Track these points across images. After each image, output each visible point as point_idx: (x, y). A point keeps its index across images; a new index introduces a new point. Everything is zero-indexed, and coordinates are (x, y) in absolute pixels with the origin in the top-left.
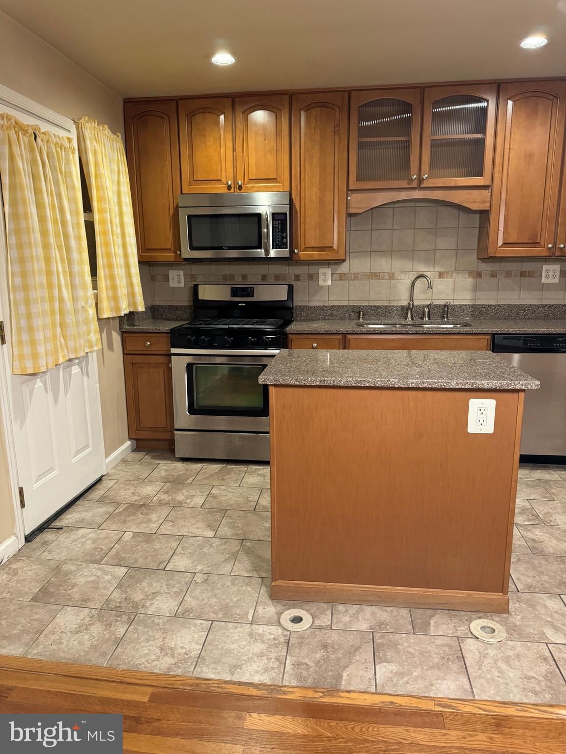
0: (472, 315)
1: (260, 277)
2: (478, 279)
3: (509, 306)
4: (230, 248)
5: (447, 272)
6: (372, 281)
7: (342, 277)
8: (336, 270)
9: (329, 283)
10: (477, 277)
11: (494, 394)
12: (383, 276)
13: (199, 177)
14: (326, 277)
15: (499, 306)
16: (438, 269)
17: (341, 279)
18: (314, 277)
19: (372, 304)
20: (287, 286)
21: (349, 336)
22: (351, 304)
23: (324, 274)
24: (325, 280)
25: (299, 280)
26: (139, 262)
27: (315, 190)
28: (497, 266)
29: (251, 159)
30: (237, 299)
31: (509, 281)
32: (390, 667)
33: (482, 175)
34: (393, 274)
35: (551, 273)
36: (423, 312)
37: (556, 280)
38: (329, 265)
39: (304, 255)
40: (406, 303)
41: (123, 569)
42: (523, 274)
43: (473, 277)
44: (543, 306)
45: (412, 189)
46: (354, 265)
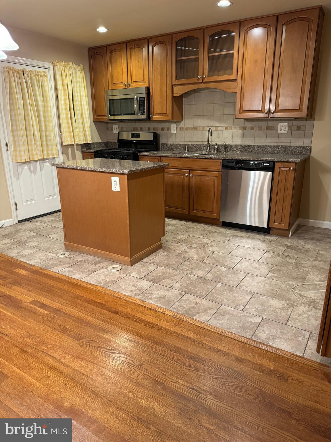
0: (240, 151)
1: (147, 129)
3: (260, 146)
5: (229, 127)
6: (194, 131)
7: (181, 129)
8: (179, 126)
9: (175, 132)
10: (244, 130)
11: (121, 175)
12: (200, 128)
13: (115, 82)
14: (174, 129)
15: (254, 146)
16: (225, 125)
17: (181, 130)
18: (170, 129)
19: (194, 143)
20: (153, 133)
21: (162, 158)
22: (185, 143)
23: (173, 127)
25: (163, 130)
26: (94, 121)
27: (159, 85)
28: (254, 123)
29: (134, 73)
30: (133, 139)
31: (260, 132)
32: (70, 269)
33: (232, 74)
34: (204, 128)
35: (283, 128)
36: (215, 148)
37: (286, 132)
38: (175, 122)
39: (155, 118)
40: (206, 143)
41: (35, 234)
42: (268, 128)
43: (242, 130)
44: (278, 146)
45: (200, 83)
46: (186, 123)
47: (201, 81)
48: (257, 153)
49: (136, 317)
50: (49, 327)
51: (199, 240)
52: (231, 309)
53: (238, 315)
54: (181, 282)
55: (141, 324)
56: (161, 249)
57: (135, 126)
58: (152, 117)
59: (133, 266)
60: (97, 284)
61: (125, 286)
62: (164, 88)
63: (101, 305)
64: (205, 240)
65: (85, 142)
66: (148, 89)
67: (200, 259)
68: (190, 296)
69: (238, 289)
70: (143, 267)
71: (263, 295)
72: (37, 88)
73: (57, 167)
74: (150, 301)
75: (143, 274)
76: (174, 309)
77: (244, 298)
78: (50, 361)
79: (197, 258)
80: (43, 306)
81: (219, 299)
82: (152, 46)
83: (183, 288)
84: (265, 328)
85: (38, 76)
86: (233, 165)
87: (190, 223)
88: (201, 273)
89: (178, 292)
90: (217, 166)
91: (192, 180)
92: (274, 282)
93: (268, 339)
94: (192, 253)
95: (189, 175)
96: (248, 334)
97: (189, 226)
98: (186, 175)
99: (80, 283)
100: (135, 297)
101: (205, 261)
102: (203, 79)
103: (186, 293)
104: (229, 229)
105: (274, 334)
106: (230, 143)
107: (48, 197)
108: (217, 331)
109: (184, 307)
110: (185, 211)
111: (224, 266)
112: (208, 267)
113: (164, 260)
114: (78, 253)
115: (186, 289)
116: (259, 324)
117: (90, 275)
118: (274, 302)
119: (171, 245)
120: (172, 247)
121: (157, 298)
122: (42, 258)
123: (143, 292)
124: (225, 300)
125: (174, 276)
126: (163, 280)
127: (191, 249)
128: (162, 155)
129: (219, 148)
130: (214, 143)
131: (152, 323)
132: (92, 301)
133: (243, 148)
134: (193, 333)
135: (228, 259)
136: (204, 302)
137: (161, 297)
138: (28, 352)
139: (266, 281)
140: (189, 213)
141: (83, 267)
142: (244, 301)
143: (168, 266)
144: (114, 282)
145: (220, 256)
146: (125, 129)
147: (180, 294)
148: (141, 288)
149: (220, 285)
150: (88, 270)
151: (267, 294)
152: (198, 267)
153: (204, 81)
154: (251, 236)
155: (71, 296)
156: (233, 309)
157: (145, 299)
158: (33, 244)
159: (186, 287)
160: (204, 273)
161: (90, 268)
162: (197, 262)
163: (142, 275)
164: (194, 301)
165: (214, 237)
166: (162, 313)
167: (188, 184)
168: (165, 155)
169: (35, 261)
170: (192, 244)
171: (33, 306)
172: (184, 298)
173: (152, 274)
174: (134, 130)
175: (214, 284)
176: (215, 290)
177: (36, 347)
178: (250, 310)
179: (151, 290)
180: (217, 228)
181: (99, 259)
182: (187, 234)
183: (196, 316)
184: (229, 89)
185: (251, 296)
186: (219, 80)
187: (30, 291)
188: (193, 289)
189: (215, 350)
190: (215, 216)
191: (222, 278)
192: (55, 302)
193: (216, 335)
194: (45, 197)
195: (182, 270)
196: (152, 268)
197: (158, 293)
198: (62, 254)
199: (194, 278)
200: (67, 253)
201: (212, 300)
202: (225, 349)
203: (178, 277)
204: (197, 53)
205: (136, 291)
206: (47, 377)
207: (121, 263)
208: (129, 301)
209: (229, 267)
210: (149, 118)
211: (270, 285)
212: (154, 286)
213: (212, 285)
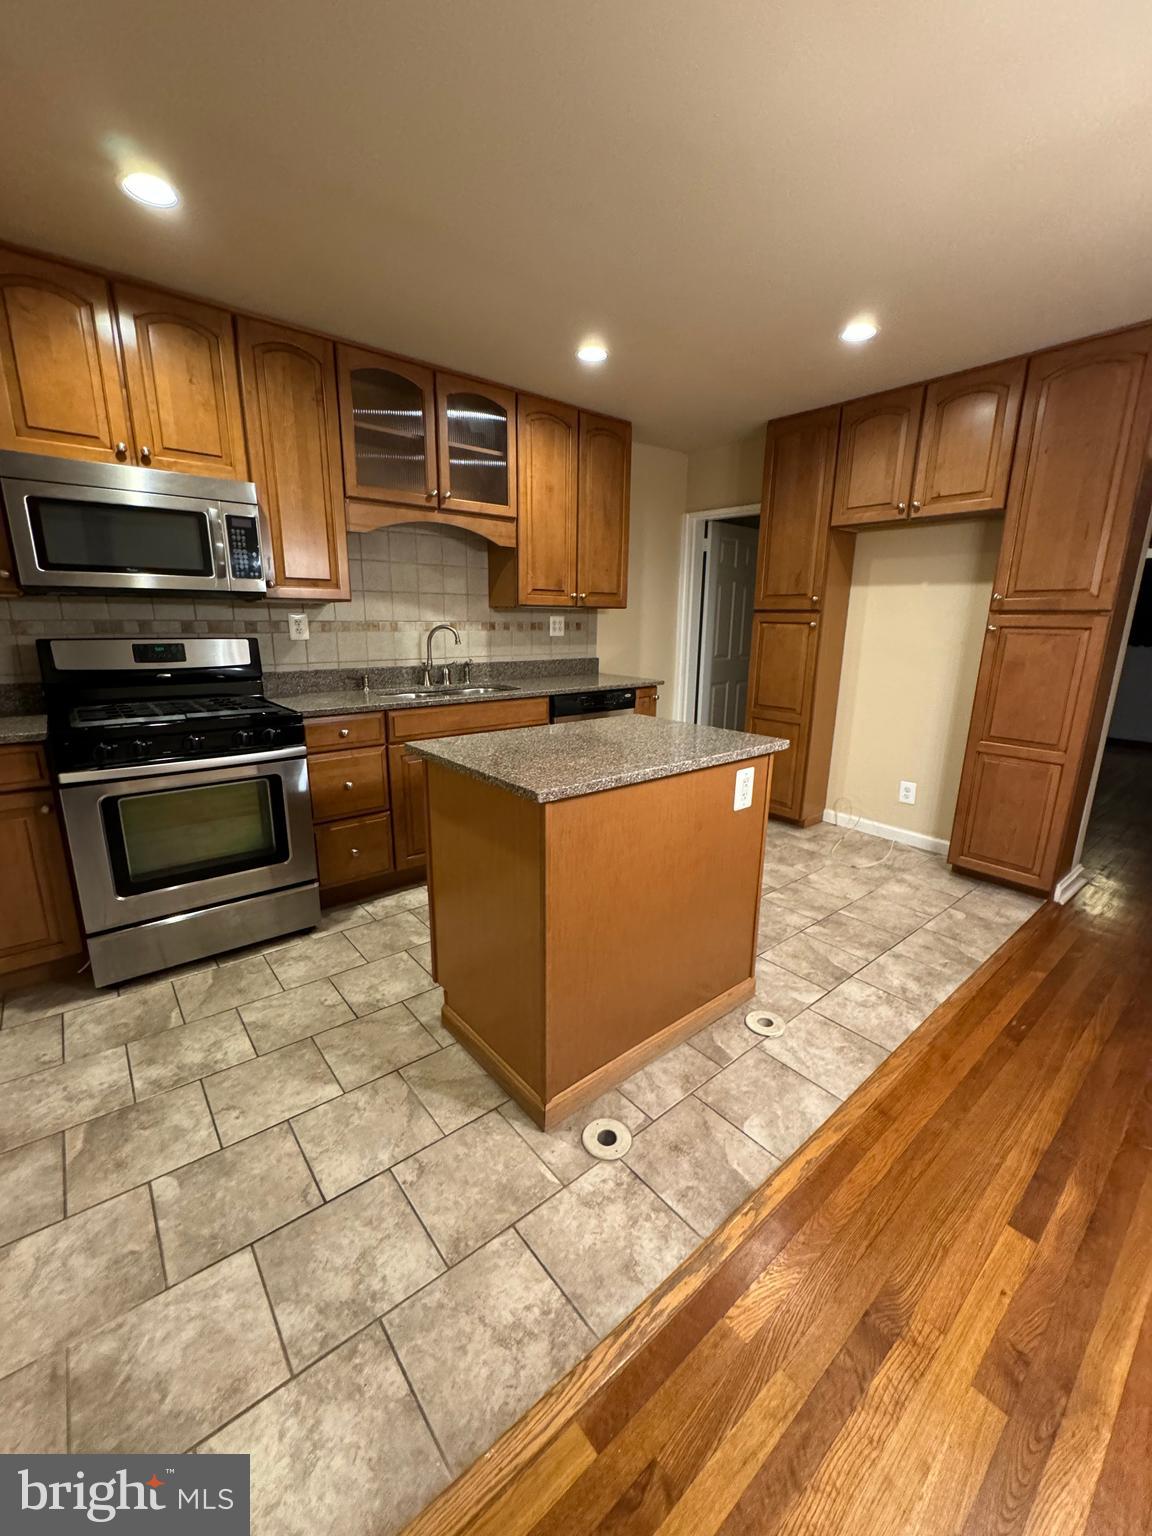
0: (490, 676)
2: (492, 631)
3: (525, 662)
4: (142, 569)
6: (369, 633)
7: (325, 626)
8: (316, 617)
9: (306, 635)
10: (490, 629)
12: (384, 627)
13: (44, 422)
14: (300, 627)
15: (515, 663)
16: (448, 618)
17: (323, 630)
18: (282, 627)
19: (372, 665)
20: (247, 642)
21: (392, 714)
22: (343, 666)
23: (297, 622)
24: (299, 631)
25: (254, 631)
29: (163, 411)
31: (521, 635)
33: (507, 504)
34: (396, 624)
35: (557, 626)
36: (443, 674)
37: (562, 633)
42: (533, 626)
43: (486, 629)
44: (554, 662)
45: (432, 509)
47: (436, 503)
62: (317, 501)
133: (495, 671)
153: (443, 506)
184: (500, 536)
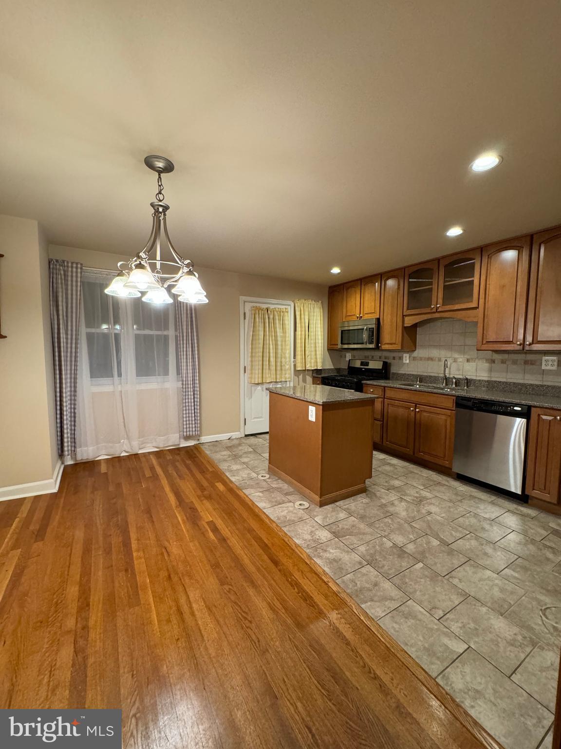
0: (487, 387)
1: (378, 357)
2: (493, 365)
3: (514, 383)
4: (354, 344)
5: (472, 359)
6: (429, 362)
7: (414, 359)
8: (411, 355)
9: (408, 361)
10: (492, 363)
11: (317, 406)
12: (435, 359)
13: (349, 314)
14: (406, 358)
15: (506, 383)
16: (467, 357)
17: (414, 360)
18: (401, 358)
20: (382, 362)
21: (386, 388)
22: (419, 374)
23: (406, 357)
24: (406, 360)
25: (395, 359)
26: (328, 349)
27: (389, 316)
28: (506, 356)
29: (366, 305)
30: (362, 367)
31: (515, 367)
32: (261, 494)
33: (472, 302)
34: (440, 358)
35: (550, 363)
36: (453, 382)
37: (554, 368)
38: (408, 352)
39: (384, 347)
40: (442, 375)
41: (252, 450)
42: (526, 362)
43: (489, 363)
44: (542, 386)
45: (434, 313)
46: (419, 353)
47: (434, 310)
48: (511, 392)
49: (293, 577)
50: (207, 556)
51: (417, 492)
52: (422, 610)
53: (429, 626)
54: (368, 546)
55: (294, 589)
56: (364, 494)
57: (366, 355)
58: (381, 346)
59: (322, 508)
60: (275, 520)
61: (301, 531)
62: (395, 319)
63: (265, 547)
64: (426, 494)
65: (315, 368)
66: (378, 320)
67: (408, 519)
68: (372, 570)
69: (445, 582)
70: (333, 511)
71: (483, 604)
72: (277, 321)
73: (270, 392)
74: (318, 561)
75: (329, 521)
76: (343, 582)
77: (450, 598)
78: (183, 601)
79: (404, 516)
80: (215, 530)
81: (410, 588)
82: (385, 281)
83: (368, 556)
84: (467, 669)
85: (280, 312)
86: (470, 404)
87: (415, 466)
88: (399, 540)
89: (358, 558)
90: (450, 404)
91: (418, 415)
92: (510, 587)
93: (465, 693)
94: (401, 509)
95: (416, 410)
96: (433, 667)
97: (412, 470)
98: (412, 409)
99: (260, 514)
100: (305, 550)
101: (413, 524)
102: (437, 308)
103: (368, 564)
104: (466, 484)
105: (479, 688)
106: (474, 378)
107: (255, 418)
108: (386, 640)
109: (356, 584)
110: (408, 451)
111: (437, 537)
112: (415, 533)
113: (361, 509)
114: (277, 478)
115: (371, 557)
116: (459, 656)
117: (274, 507)
118: (499, 624)
119: (379, 491)
120: (378, 494)
121: (329, 559)
122: (244, 476)
123: (318, 545)
124: (418, 593)
125: (364, 534)
126: (348, 537)
127: (401, 501)
128: (386, 385)
129: (459, 382)
130: (451, 376)
131: (307, 593)
132: (261, 539)
133: (491, 385)
134: (351, 630)
135: (449, 528)
136: (386, 585)
137: (334, 560)
138: (172, 581)
139: (497, 581)
140: (414, 454)
141: (273, 495)
142: (448, 605)
143: (362, 518)
144: (292, 523)
145: (437, 521)
146: (357, 357)
147: (360, 563)
148: (318, 539)
149: (421, 565)
150: (276, 499)
151: (492, 604)
152: (400, 529)
153: (438, 310)
154: (495, 501)
155: (244, 527)
156: (425, 613)
157: (314, 555)
158: (246, 460)
159: (372, 555)
160: (405, 541)
161: (278, 498)
162: (402, 522)
163: (327, 522)
164: (373, 579)
165: (439, 491)
166: (325, 582)
167: (413, 420)
168: (389, 385)
169: (237, 478)
170: (406, 495)
171: (207, 527)
172: (364, 570)
173: (339, 524)
174: (365, 358)
175: (412, 562)
176: (410, 571)
177: (181, 578)
178: (452, 623)
179: (327, 546)
180: (449, 479)
181: (293, 490)
182: (405, 481)
183: (367, 604)
184: (468, 317)
185: (462, 599)
186: (455, 308)
187: (214, 509)
188: (380, 561)
189: (370, 672)
190: (446, 463)
191: (427, 555)
192: (228, 528)
193: (382, 648)
194: (252, 418)
195: (377, 528)
196: (342, 515)
197: (333, 553)
198: (262, 476)
199: (389, 544)
200: (268, 476)
201: (398, 585)
202: (386, 679)
203: (369, 538)
204: (431, 283)
205: (309, 541)
206: (169, 621)
207: (311, 501)
208: (296, 553)
209: (446, 541)
210: (377, 348)
211: (502, 590)
212: (333, 542)
213: (408, 563)
